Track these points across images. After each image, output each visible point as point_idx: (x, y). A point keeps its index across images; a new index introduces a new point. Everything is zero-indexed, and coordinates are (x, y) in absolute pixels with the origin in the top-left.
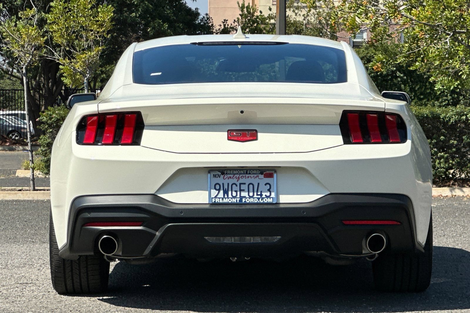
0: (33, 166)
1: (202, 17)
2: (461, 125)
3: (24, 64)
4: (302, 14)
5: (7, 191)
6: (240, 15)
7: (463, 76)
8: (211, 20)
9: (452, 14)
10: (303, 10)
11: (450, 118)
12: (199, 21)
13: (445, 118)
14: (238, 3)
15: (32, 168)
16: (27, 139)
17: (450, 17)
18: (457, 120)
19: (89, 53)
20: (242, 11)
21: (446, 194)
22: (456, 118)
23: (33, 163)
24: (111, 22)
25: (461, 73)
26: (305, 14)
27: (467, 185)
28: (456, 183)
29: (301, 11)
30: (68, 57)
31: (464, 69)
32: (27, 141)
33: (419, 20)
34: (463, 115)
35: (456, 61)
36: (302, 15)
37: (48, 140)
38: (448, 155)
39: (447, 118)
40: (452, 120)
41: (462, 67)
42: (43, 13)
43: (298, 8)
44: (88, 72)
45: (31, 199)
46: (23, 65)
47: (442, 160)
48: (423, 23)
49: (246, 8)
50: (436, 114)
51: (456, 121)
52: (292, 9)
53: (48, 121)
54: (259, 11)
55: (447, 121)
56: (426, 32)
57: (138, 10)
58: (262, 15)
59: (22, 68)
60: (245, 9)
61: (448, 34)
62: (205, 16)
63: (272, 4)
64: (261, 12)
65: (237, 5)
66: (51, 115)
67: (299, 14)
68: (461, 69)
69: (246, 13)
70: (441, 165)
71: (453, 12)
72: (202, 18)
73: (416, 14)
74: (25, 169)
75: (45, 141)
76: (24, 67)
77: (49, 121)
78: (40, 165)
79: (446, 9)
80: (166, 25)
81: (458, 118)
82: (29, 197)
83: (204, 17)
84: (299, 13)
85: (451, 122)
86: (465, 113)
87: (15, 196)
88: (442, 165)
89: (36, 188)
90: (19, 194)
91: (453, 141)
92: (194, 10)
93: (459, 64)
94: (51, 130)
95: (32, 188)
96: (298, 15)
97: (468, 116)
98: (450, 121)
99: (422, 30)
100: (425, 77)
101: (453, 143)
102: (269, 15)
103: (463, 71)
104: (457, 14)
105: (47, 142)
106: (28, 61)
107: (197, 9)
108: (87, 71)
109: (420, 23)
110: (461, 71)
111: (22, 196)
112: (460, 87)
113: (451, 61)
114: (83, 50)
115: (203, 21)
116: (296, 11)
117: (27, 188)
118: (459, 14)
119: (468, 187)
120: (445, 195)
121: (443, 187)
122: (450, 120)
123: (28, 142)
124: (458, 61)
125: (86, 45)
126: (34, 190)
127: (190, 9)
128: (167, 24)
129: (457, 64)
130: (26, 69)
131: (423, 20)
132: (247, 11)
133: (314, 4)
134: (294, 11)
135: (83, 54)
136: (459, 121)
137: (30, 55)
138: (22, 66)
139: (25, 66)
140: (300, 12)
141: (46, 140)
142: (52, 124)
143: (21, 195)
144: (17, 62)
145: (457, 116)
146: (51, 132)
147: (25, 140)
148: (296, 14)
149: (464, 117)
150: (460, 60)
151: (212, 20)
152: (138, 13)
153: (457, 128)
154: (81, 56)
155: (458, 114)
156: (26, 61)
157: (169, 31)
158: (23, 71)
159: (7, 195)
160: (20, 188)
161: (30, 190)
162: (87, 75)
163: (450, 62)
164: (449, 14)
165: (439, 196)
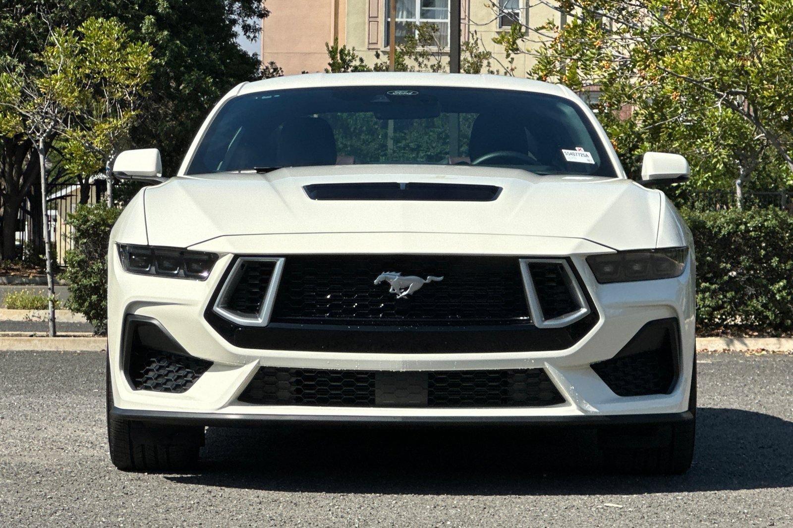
0: (54, 298)
1: (265, 68)
2: (736, 240)
3: (42, 134)
4: (429, 64)
5: (12, 336)
6: (329, 64)
7: (718, 166)
8: (280, 72)
9: (729, 64)
10: (432, 58)
11: (719, 227)
12: (259, 74)
13: (713, 228)
14: (327, 45)
15: (51, 301)
16: (44, 254)
17: (726, 69)
18: (731, 231)
19: (115, 121)
20: (333, 57)
21: (713, 347)
22: (730, 227)
23: (54, 293)
24: (148, 71)
25: (715, 160)
26: (434, 65)
27: (746, 335)
28: (729, 331)
29: (429, 59)
30: (81, 126)
31: (720, 155)
32: (45, 258)
33: (676, 72)
34: (741, 224)
35: (708, 141)
36: (429, 66)
37: (80, 256)
38: (716, 286)
39: (717, 227)
40: (724, 232)
41: (717, 152)
42: (9, 57)
43: (422, 54)
44: (112, 152)
45: (53, 349)
46: (39, 136)
47: (707, 294)
48: (683, 77)
49: (340, 53)
50: (698, 222)
51: (729, 233)
52: (413, 57)
53: (80, 225)
54: (358, 59)
55: (716, 232)
56: (682, 91)
57: (165, 55)
58: (363, 64)
59: (39, 140)
60: (339, 56)
61: (719, 96)
62: (269, 66)
63: (367, 47)
64: (361, 60)
65: (326, 48)
66: (85, 216)
67: (425, 65)
68: (716, 154)
69: (340, 61)
70: (705, 302)
71: (730, 60)
72: (264, 70)
73: (671, 63)
74: (9, 308)
75: (77, 258)
76: (41, 140)
77: (82, 226)
78: (34, 301)
79: (721, 57)
80: (209, 79)
81: (732, 228)
82: (50, 347)
83: (267, 68)
84: (424, 63)
85: (723, 234)
86: (744, 220)
87: (28, 344)
88: (707, 302)
89: (58, 334)
90: (35, 342)
91: (724, 264)
92: (251, 56)
93: (713, 146)
94: (85, 241)
95: (51, 332)
96: (423, 66)
97: (749, 225)
98: (721, 233)
99: (676, 89)
100: (633, 169)
101: (725, 267)
102: (376, 64)
103: (719, 157)
104: (737, 63)
105: (79, 259)
106: (48, 130)
107: (255, 55)
108: (112, 150)
109: (678, 77)
110: (716, 157)
111: (39, 345)
112: (712, 182)
113: (698, 140)
114: (105, 116)
115: (265, 74)
116: (420, 59)
117: (44, 334)
118: (740, 64)
119: (747, 336)
120: (713, 350)
121: (708, 336)
122: (720, 231)
123: (47, 259)
124: (711, 141)
125: (109, 108)
126: (55, 335)
127: (245, 54)
128: (212, 78)
129: (710, 146)
130: (44, 141)
131: (682, 73)
132: (342, 58)
133: (513, 44)
134: (416, 59)
135: (105, 122)
136: (735, 232)
137: (51, 119)
138: (38, 138)
139: (43, 138)
140: (426, 62)
141: (78, 256)
142: (87, 230)
143: (38, 343)
144: (30, 132)
145: (731, 225)
146: (85, 243)
147: (41, 256)
148: (420, 64)
149: (743, 227)
150: (715, 140)
151: (282, 71)
152: (164, 59)
153: (731, 243)
154: (103, 125)
155: (732, 221)
156: (45, 131)
157: (213, 88)
158: (39, 146)
159: (16, 343)
160: (32, 333)
161: (48, 336)
162: (110, 156)
163: (697, 143)
164: (724, 65)
165: (703, 350)
